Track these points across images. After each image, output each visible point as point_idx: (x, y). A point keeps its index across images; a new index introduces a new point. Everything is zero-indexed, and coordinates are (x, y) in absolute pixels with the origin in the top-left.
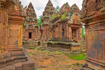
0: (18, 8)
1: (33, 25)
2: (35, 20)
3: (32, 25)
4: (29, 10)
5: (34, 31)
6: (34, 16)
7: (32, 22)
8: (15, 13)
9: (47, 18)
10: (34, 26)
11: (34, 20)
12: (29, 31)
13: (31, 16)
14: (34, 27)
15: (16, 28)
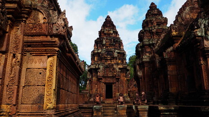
0: (44, 18)
1: (115, 66)
2: (118, 53)
3: (113, 65)
4: (106, 32)
5: (117, 79)
6: (117, 45)
7: (113, 58)
8: (38, 30)
9: (149, 45)
10: (117, 68)
11: (116, 55)
12: (107, 81)
13: (111, 45)
14: (118, 70)
15: (42, 63)
